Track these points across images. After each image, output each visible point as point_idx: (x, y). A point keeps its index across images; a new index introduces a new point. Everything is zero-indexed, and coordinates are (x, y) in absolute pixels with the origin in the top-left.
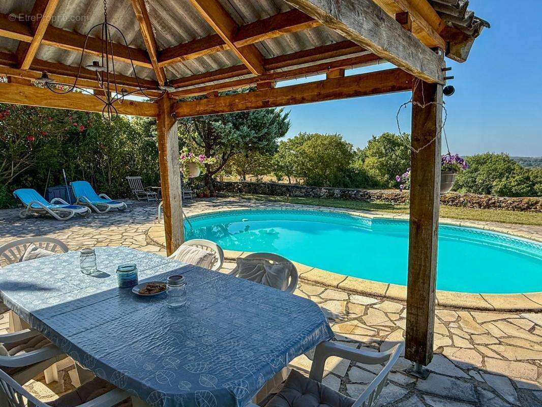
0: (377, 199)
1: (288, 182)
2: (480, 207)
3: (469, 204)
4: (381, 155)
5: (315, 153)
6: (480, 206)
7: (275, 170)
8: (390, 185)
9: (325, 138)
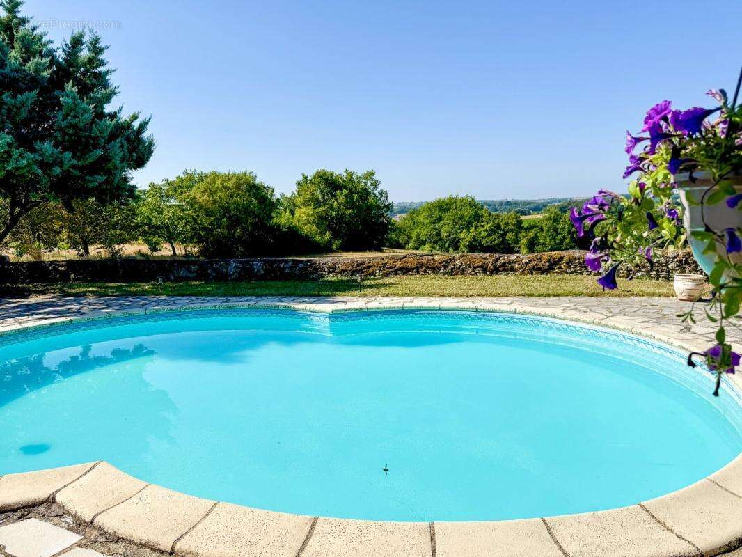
0: (329, 272)
1: (171, 253)
2: (485, 273)
3: (469, 270)
4: (318, 203)
5: (215, 202)
6: (485, 271)
7: (145, 233)
8: (334, 247)
9: (229, 178)
